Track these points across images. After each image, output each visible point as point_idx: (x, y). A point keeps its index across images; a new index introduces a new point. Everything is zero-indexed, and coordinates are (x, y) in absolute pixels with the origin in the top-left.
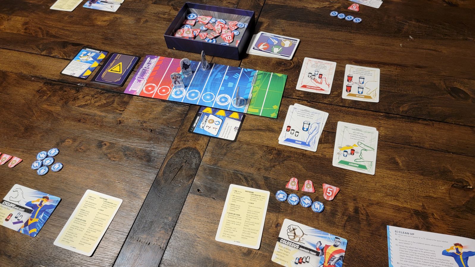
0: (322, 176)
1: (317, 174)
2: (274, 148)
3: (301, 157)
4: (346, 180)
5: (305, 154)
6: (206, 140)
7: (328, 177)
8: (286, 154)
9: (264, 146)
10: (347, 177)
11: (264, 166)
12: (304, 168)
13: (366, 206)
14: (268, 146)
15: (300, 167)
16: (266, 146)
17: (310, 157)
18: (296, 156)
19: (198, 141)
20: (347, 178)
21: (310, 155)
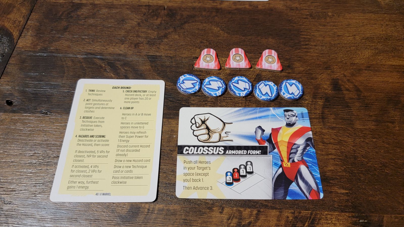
0: (259, 38)
1: (249, 37)
2: (161, 6)
3: (214, 14)
4: (302, 39)
5: (221, 9)
6: (24, 11)
7: (270, 39)
8: (185, 13)
9: (141, 6)
10: (303, 33)
11: (146, 38)
12: (223, 30)
13: (350, 76)
14: (149, 6)
15: (216, 29)
16: (146, 6)
17: (230, 12)
18: (204, 13)
19: (8, 14)
20: (303, 35)
21: (229, 9)
